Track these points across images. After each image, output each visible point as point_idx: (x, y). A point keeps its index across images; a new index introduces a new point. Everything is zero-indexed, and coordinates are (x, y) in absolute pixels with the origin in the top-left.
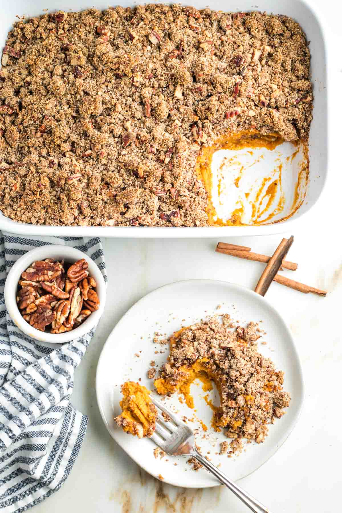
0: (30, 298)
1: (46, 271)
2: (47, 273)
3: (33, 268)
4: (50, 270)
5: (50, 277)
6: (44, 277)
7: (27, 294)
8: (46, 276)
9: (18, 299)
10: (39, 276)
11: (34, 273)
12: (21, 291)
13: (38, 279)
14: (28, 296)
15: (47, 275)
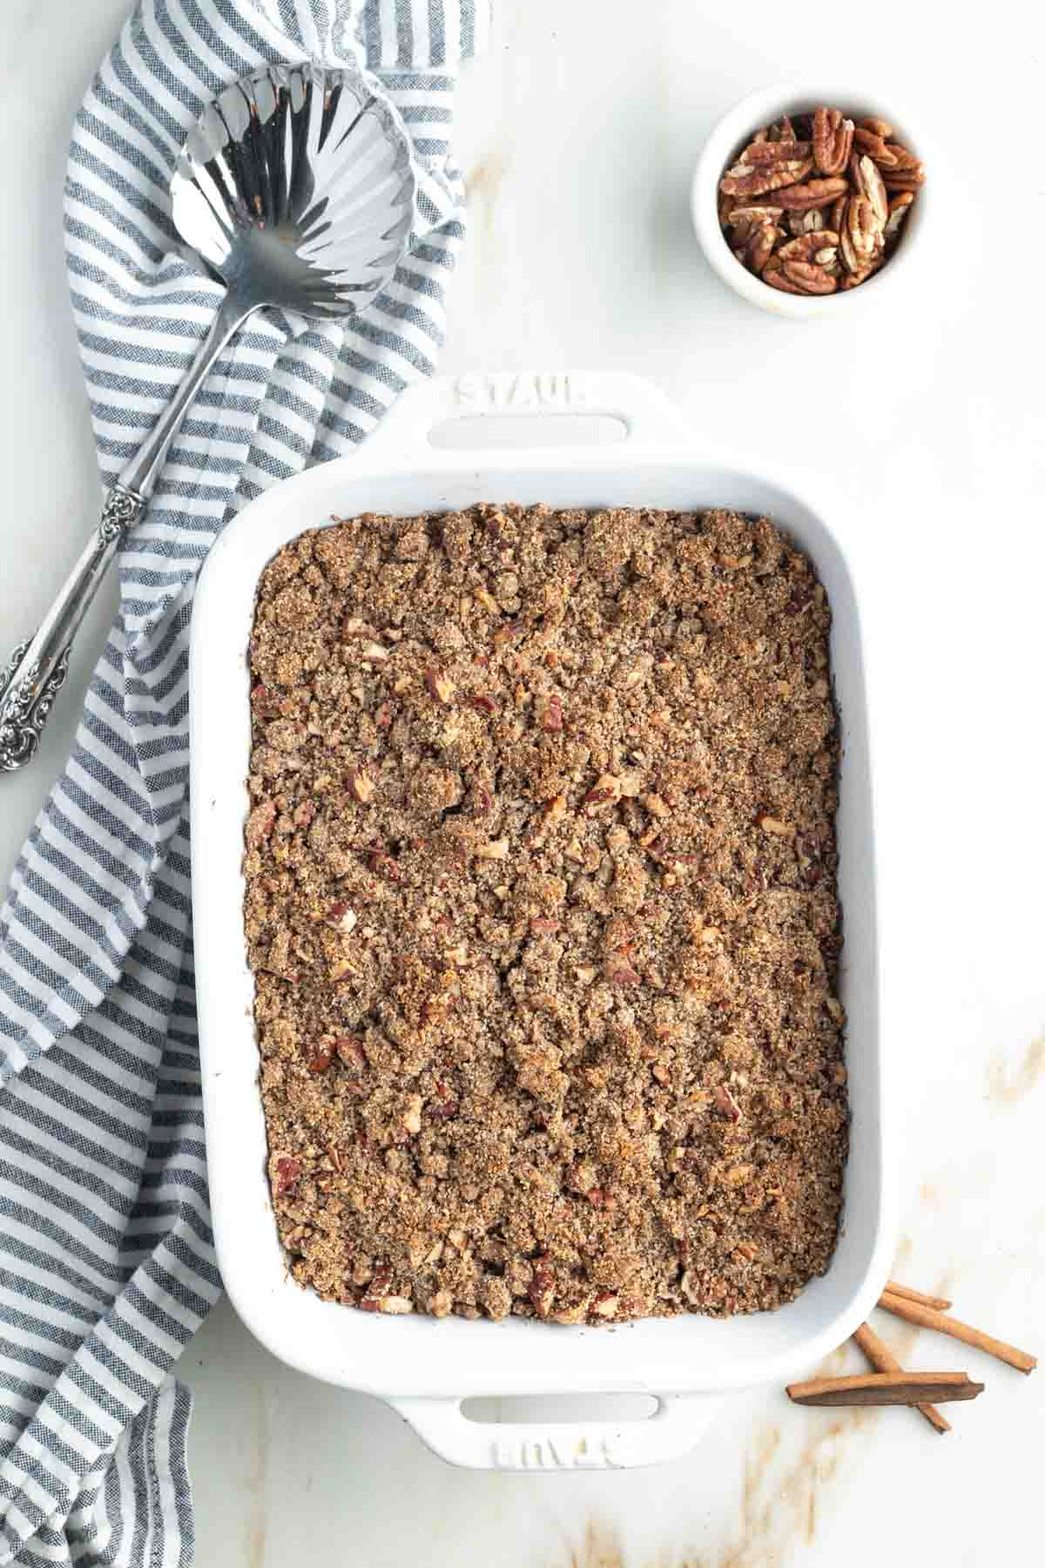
0: (764, 236)
1: (781, 165)
2: (787, 167)
3: (747, 164)
4: (791, 160)
5: (795, 173)
6: (781, 178)
7: (753, 231)
8: (784, 175)
9: (741, 256)
10: (769, 179)
11: (752, 175)
12: (737, 235)
13: (767, 187)
14: (759, 234)
15: (787, 171)
